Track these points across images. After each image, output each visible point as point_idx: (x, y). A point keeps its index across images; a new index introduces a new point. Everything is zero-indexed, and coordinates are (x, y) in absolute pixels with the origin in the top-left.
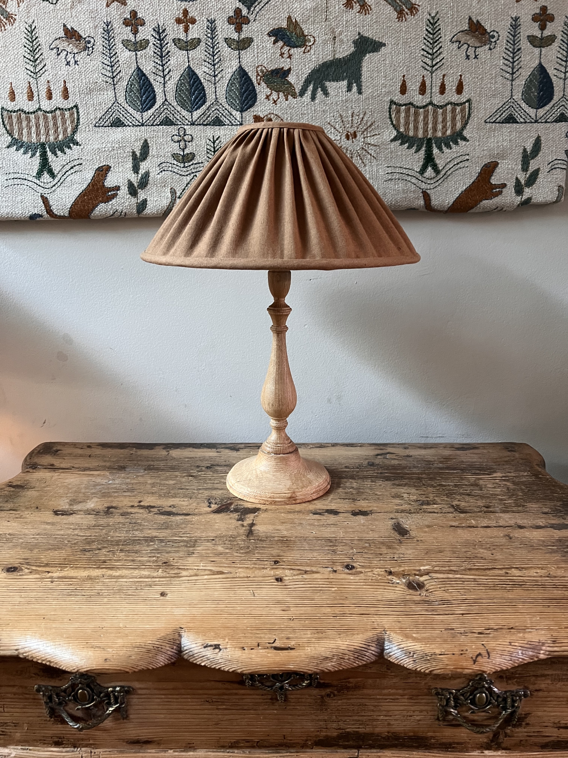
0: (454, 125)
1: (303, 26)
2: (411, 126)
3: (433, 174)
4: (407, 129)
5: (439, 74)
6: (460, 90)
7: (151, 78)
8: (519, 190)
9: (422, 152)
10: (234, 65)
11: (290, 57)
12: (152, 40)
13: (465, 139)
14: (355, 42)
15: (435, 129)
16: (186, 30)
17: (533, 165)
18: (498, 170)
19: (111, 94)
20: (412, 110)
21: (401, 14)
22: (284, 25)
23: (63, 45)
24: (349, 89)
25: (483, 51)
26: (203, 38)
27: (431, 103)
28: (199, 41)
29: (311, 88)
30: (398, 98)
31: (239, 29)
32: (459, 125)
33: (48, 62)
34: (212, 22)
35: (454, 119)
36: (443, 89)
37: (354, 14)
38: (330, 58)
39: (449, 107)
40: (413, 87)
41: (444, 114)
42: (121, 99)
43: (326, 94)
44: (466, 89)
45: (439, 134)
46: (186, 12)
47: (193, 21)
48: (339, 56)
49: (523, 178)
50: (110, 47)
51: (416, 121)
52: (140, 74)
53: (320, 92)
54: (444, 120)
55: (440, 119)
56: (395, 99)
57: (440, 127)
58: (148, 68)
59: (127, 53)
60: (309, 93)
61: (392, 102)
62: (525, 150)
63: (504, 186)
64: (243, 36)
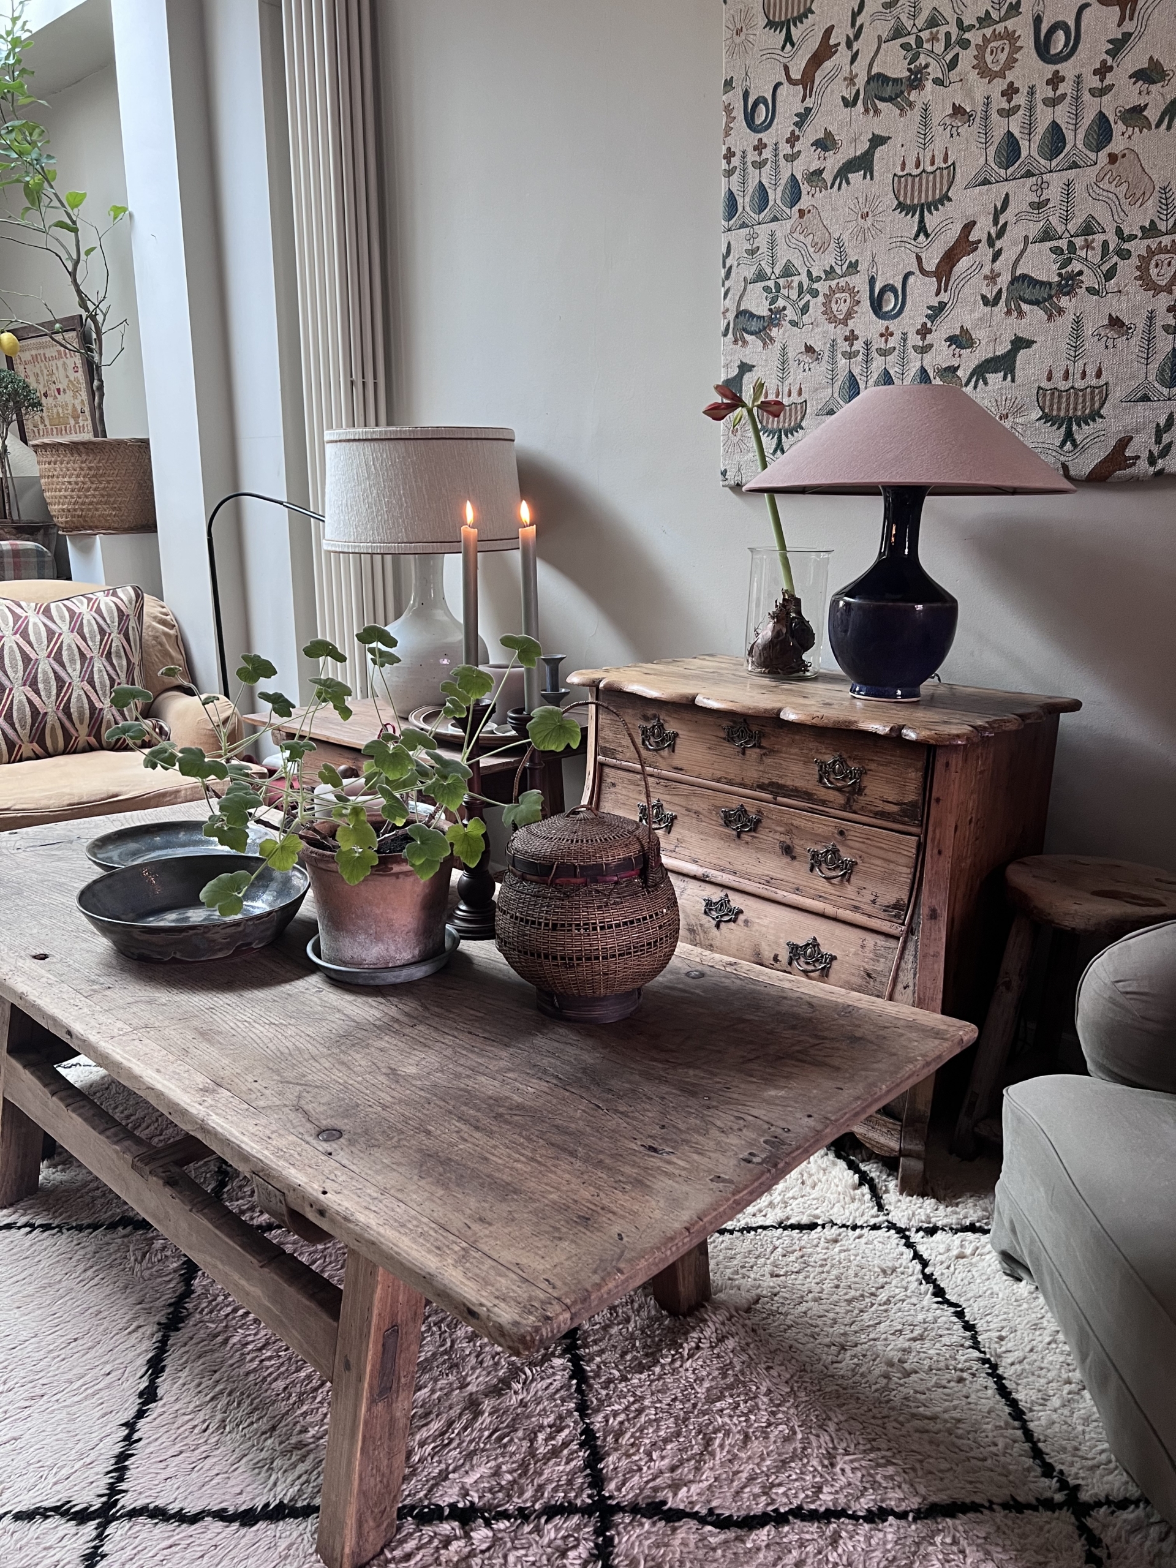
0: (1093, 405)
1: (972, 332)
2: (1055, 407)
3: (1071, 448)
4: (1051, 410)
5: (1081, 363)
6: (1099, 375)
7: (858, 378)
8: (1152, 461)
9: (1063, 429)
10: (918, 365)
11: (960, 356)
12: (862, 350)
13: (1102, 417)
14: (1012, 342)
15: (1075, 409)
16: (886, 341)
17: (1166, 438)
18: (1132, 444)
19: (830, 390)
20: (1056, 394)
21: (1050, 317)
22: (958, 333)
23: (803, 357)
24: (1005, 378)
25: (1121, 342)
26: (897, 347)
27: (1073, 387)
28: (894, 348)
29: (974, 379)
30: (1044, 384)
31: (924, 338)
32: (1097, 405)
33: (792, 370)
34: (904, 334)
35: (1093, 399)
36: (1084, 375)
37: (1013, 319)
38: (991, 355)
39: (1089, 390)
40: (1058, 375)
41: (1084, 395)
42: (836, 395)
43: (986, 383)
44: (1104, 373)
45: (1079, 413)
46: (887, 328)
47: (892, 334)
48: (998, 353)
49: (1156, 450)
50: (833, 357)
51: (1059, 403)
52: (851, 375)
53: (981, 382)
54: (1084, 401)
55: (1080, 400)
56: (1042, 385)
57: (1080, 407)
58: (856, 371)
59: (844, 361)
60: (972, 383)
61: (1039, 388)
62: (1158, 425)
63: (1138, 457)
64: (926, 343)
